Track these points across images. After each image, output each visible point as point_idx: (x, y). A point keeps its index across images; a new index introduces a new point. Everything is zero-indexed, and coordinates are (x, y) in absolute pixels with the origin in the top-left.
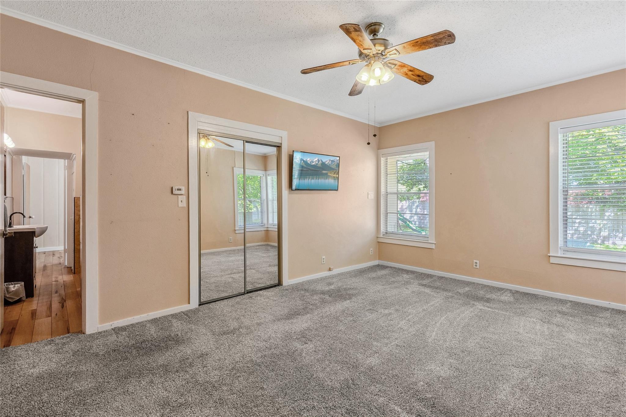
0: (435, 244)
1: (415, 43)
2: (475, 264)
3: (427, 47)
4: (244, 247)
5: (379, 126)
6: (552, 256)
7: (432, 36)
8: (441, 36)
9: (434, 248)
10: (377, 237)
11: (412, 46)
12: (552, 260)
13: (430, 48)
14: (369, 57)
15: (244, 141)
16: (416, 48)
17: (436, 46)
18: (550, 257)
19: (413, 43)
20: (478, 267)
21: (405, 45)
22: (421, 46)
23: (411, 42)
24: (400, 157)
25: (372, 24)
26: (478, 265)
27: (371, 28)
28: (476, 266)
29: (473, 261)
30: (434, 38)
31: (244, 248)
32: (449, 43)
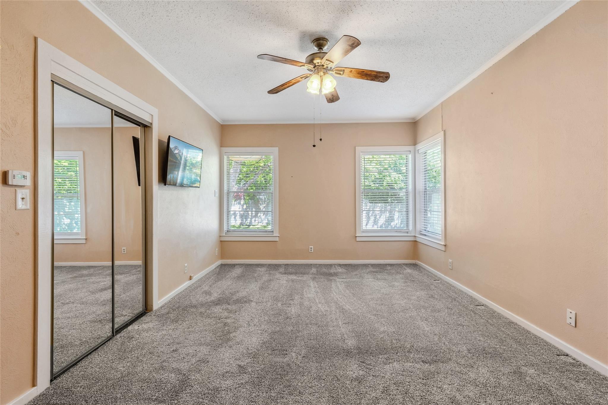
0: (279, 237)
1: (362, 72)
2: (310, 249)
3: (365, 78)
4: (111, 263)
5: (221, 124)
6: (357, 236)
7: (377, 72)
8: (382, 75)
9: (278, 240)
10: (220, 236)
11: (358, 73)
12: (358, 239)
13: (367, 79)
14: (319, 67)
15: (112, 110)
16: (358, 76)
17: (372, 80)
18: (357, 237)
19: (360, 71)
20: (312, 251)
21: (353, 70)
22: (363, 75)
23: (360, 70)
24: (240, 157)
25: (321, 39)
26: (312, 249)
27: (319, 41)
28: (311, 250)
29: (309, 247)
30: (377, 74)
31: (111, 265)
32: (381, 82)
